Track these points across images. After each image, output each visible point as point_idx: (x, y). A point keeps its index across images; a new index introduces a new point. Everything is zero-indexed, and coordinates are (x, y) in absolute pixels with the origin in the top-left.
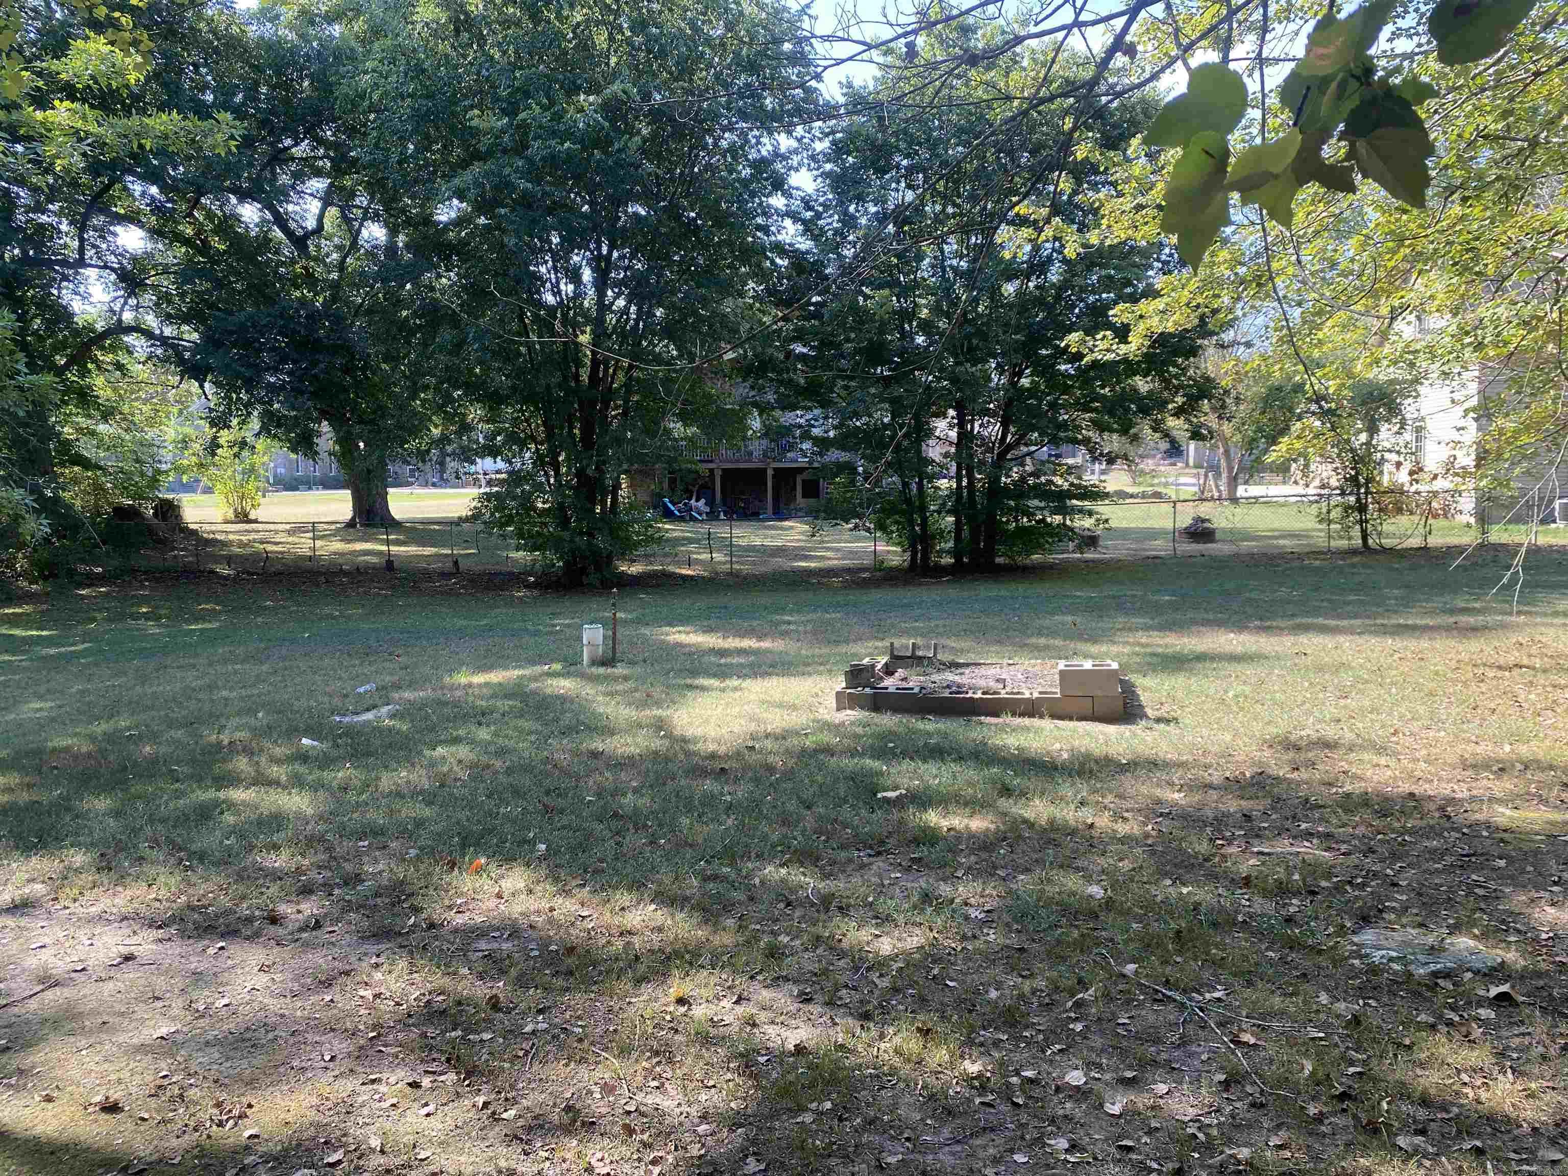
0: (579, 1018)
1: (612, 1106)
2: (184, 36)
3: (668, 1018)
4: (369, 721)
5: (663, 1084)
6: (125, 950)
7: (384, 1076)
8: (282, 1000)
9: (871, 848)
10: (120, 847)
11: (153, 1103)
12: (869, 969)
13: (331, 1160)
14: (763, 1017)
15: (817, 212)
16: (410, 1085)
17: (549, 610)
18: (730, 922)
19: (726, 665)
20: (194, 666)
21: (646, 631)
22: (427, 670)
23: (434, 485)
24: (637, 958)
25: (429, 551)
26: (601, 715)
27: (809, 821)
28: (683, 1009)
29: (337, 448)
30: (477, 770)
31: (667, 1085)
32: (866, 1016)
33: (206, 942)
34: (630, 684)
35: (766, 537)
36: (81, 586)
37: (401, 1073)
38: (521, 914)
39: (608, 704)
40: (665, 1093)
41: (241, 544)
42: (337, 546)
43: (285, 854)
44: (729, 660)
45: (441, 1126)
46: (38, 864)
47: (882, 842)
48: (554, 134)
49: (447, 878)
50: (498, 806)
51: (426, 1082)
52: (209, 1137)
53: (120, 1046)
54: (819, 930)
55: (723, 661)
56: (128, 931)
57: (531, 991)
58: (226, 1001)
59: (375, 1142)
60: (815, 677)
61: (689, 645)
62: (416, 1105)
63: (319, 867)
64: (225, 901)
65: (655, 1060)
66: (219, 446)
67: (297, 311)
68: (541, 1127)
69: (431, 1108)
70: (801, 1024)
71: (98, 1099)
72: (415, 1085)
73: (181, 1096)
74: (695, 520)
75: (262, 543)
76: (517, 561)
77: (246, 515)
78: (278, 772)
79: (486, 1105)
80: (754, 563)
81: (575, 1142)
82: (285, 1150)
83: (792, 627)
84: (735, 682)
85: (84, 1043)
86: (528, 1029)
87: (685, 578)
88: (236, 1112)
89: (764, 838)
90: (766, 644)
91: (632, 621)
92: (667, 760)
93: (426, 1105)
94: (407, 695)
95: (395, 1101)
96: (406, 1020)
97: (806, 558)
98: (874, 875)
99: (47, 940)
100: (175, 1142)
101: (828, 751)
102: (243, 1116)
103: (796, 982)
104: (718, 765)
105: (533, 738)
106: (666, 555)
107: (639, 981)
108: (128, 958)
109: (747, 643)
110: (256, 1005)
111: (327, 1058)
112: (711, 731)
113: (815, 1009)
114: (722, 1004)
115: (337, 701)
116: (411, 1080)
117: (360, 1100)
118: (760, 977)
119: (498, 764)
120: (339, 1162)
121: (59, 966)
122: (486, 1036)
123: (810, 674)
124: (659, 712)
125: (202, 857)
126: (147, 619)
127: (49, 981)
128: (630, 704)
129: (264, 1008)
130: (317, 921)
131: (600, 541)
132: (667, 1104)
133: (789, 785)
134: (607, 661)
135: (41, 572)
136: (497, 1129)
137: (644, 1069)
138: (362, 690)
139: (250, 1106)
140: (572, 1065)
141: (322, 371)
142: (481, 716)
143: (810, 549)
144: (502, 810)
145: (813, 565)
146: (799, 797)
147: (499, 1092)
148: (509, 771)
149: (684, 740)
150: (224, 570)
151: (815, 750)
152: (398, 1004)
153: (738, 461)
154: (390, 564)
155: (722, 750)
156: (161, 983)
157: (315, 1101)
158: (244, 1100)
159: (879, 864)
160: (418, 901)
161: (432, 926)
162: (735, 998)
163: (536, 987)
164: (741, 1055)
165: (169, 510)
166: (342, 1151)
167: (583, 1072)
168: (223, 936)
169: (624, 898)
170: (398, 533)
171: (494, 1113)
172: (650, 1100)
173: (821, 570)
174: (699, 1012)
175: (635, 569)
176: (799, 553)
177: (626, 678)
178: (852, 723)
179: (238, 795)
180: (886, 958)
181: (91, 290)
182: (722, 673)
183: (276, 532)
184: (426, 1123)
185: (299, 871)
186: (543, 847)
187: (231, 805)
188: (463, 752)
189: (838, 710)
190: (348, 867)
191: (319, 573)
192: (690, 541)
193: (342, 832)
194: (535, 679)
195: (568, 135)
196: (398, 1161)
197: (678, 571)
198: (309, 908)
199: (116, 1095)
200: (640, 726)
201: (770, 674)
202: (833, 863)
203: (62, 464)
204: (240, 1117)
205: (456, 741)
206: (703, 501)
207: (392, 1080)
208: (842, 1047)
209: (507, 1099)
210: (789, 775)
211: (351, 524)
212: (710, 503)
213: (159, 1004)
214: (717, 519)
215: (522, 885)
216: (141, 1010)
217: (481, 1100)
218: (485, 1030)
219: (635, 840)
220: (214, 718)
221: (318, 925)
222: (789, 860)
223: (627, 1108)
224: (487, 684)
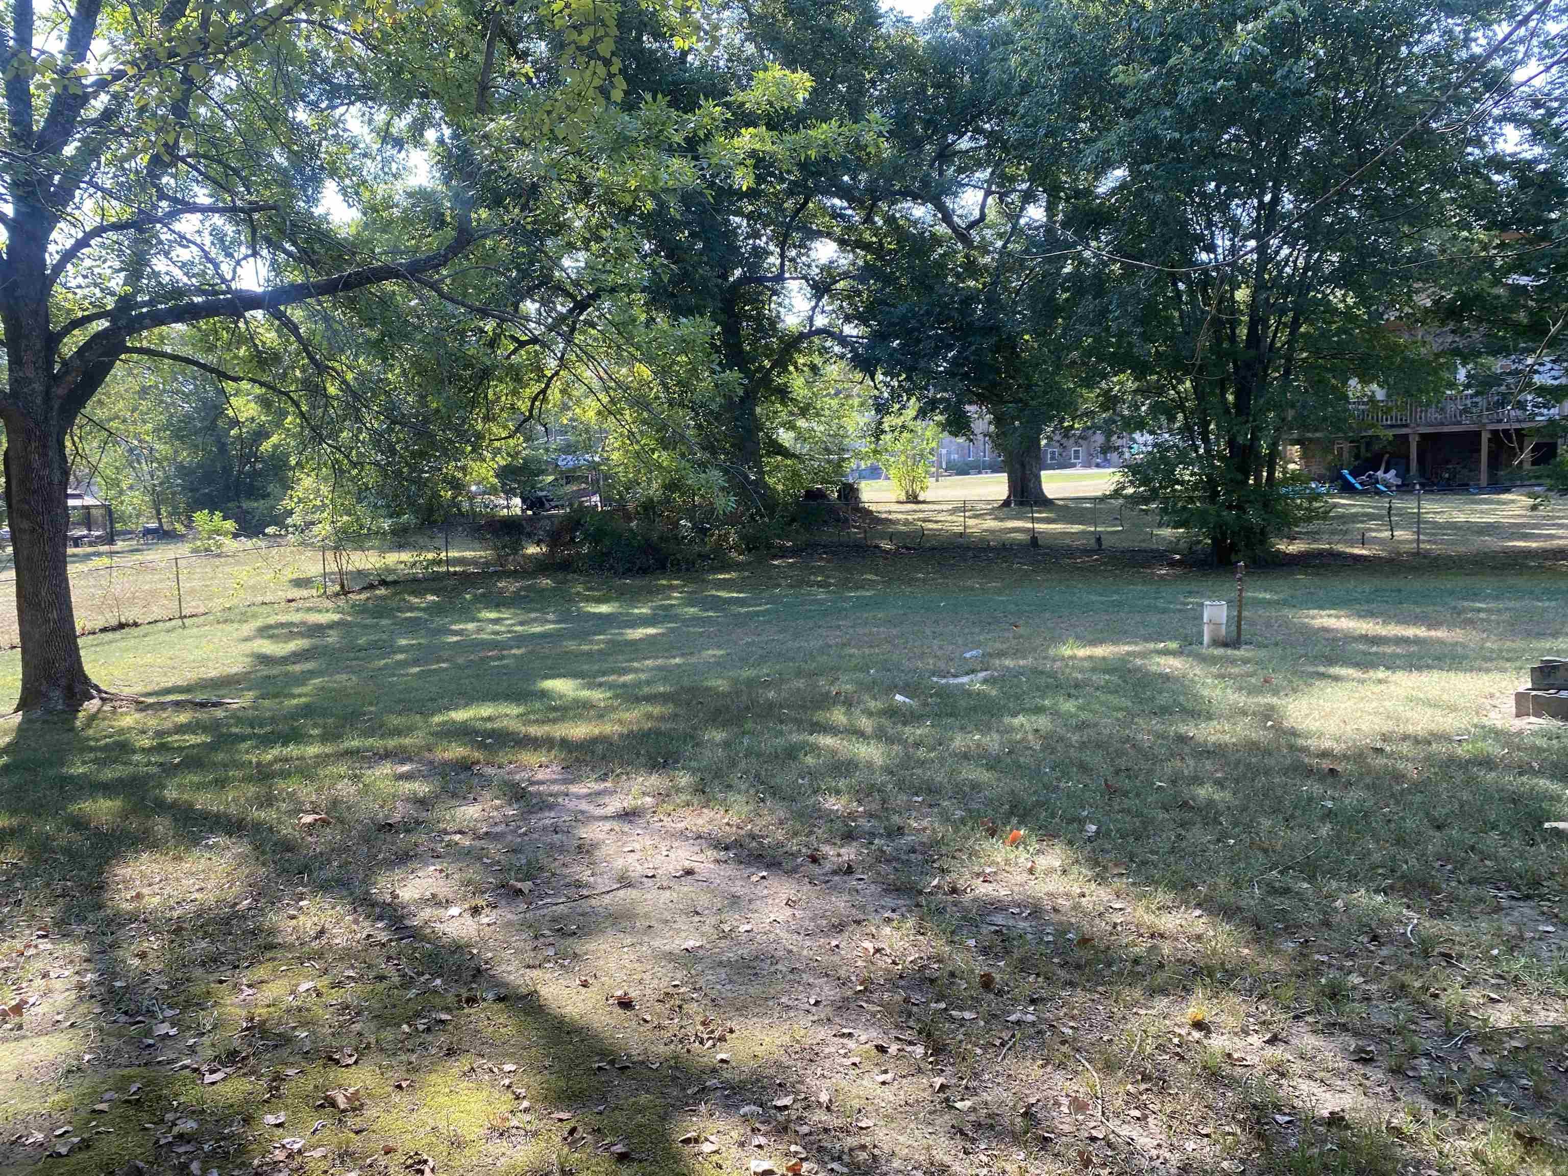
0: (1073, 1018)
1: (1079, 1125)
2: (865, 57)
3: (1176, 1041)
4: (963, 684)
5: (1146, 1117)
6: (688, 865)
7: (856, 1033)
8: (795, 936)
9: (1517, 889)
10: (718, 774)
11: (658, 1007)
12: (1468, 1040)
13: (779, 1103)
14: (1297, 1067)
15: (1548, 109)
16: (877, 1047)
17: (1188, 588)
18: (1290, 946)
19: (1376, 653)
20: (839, 627)
21: (1289, 613)
22: (1038, 641)
23: (1098, 466)
24: (1161, 966)
25: (1076, 528)
26: (1202, 697)
27: (1435, 842)
28: (1196, 1035)
29: (992, 428)
30: (1050, 741)
31: (1151, 1120)
32: (1446, 1100)
33: (753, 870)
34: (1249, 668)
35: (1474, 512)
36: (775, 557)
37: (873, 1033)
38: (1047, 894)
39: (1216, 687)
40: (1145, 1127)
41: (906, 523)
42: (991, 524)
43: (844, 799)
44: (1381, 649)
45: (892, 1098)
46: (654, 781)
47: (1538, 884)
48: (1207, 74)
49: (986, 845)
50: (1058, 779)
51: (893, 1049)
52: (688, 1051)
53: (654, 950)
54: (1406, 977)
55: (1374, 649)
56: (697, 849)
57: (1031, 979)
58: (748, 927)
59: (824, 1098)
60: (1497, 676)
61: (1337, 630)
62: (876, 1070)
63: (871, 816)
64: (780, 835)
65: (1143, 1087)
66: (883, 432)
67: (952, 297)
68: (992, 1127)
69: (888, 1077)
70: (1349, 1089)
71: (619, 993)
72: (881, 1049)
73: (680, 1007)
74: (1379, 493)
75: (924, 521)
76: (1164, 539)
77: (916, 497)
78: (865, 723)
79: (943, 1087)
80: (1453, 543)
81: (1022, 1156)
82: (744, 1082)
83: (1482, 615)
84: (1381, 674)
85: (629, 941)
86: (1013, 1018)
87: (1357, 558)
88: (717, 1034)
89: (1365, 855)
90: (1440, 634)
91: (1277, 602)
92: (1268, 752)
93: (886, 1072)
94: (1008, 662)
95: (857, 1060)
96: (896, 981)
97: (1525, 537)
98: (1512, 923)
99: (637, 846)
100: (661, 1049)
101: (1487, 763)
102: (722, 1039)
103: (1356, 1034)
104: (1326, 764)
105: (1120, 715)
106: (1333, 533)
107: (1154, 992)
108: (689, 872)
109: (1410, 632)
110: (772, 937)
111: (812, 1001)
112: (1332, 727)
113: (1376, 1074)
114: (1250, 1039)
115: (942, 665)
116: (880, 1042)
117: (827, 1050)
118: (1310, 1019)
119: (1075, 738)
120: (786, 1107)
121: (637, 869)
122: (968, 1015)
123: (1488, 671)
124: (1275, 701)
125: (774, 792)
126: (820, 586)
127: (625, 882)
128: (1241, 689)
129: (777, 941)
130: (849, 867)
131: (1253, 516)
132: (1144, 1141)
133: (1418, 798)
134: (1233, 642)
135: (747, 545)
136: (947, 1117)
137: (1128, 1094)
138: (968, 655)
139: (731, 1031)
140: (1049, 1068)
141: (973, 353)
142: (1074, 688)
143: (1535, 527)
144: (1062, 785)
145: (1534, 545)
146: (1427, 814)
147: (962, 1078)
148: (1083, 745)
149: (1294, 733)
150: (886, 545)
151: (1468, 762)
152: (894, 963)
153: (1442, 424)
154: (1034, 540)
155: (1338, 748)
156: (703, 900)
157: (786, 1039)
158: (729, 1024)
159: (1526, 910)
160: (946, 863)
161: (954, 890)
162: (1268, 1036)
163: (1038, 975)
164: (1255, 1107)
165: (849, 492)
166: (792, 1097)
167: (1059, 1077)
168: (768, 867)
169: (1163, 896)
170: (1050, 511)
171: (947, 1100)
172: (1125, 1131)
173: (1545, 551)
174: (1218, 1043)
175: (1294, 548)
176: (1517, 531)
177: (1245, 661)
178: (1534, 734)
179: (827, 741)
180: (1496, 1030)
181: (794, 302)
182: (1366, 663)
183: (940, 512)
184: (879, 1091)
185: (852, 816)
186: (1094, 828)
187: (814, 749)
188: (1043, 722)
189: (1517, 716)
190: (896, 819)
191: (968, 548)
192: (1372, 517)
193: (901, 786)
194: (1143, 655)
195: (1224, 73)
196: (838, 1122)
197: (1349, 550)
198: (849, 853)
199: (634, 994)
200: (1245, 713)
201: (1429, 667)
202: (1453, 898)
203: (768, 454)
204: (720, 1040)
205: (1039, 710)
206: (1393, 472)
207: (863, 1038)
208: (1397, 1131)
209: (967, 1088)
210: (1419, 787)
211: (1006, 503)
212: (1403, 474)
213: (697, 918)
214: (1411, 491)
215: (1057, 864)
216: (682, 922)
217: (938, 1081)
218: (971, 1008)
219: (1200, 836)
220: (833, 672)
221: (850, 871)
222: (1392, 887)
223: (1095, 1133)
224: (1090, 658)
